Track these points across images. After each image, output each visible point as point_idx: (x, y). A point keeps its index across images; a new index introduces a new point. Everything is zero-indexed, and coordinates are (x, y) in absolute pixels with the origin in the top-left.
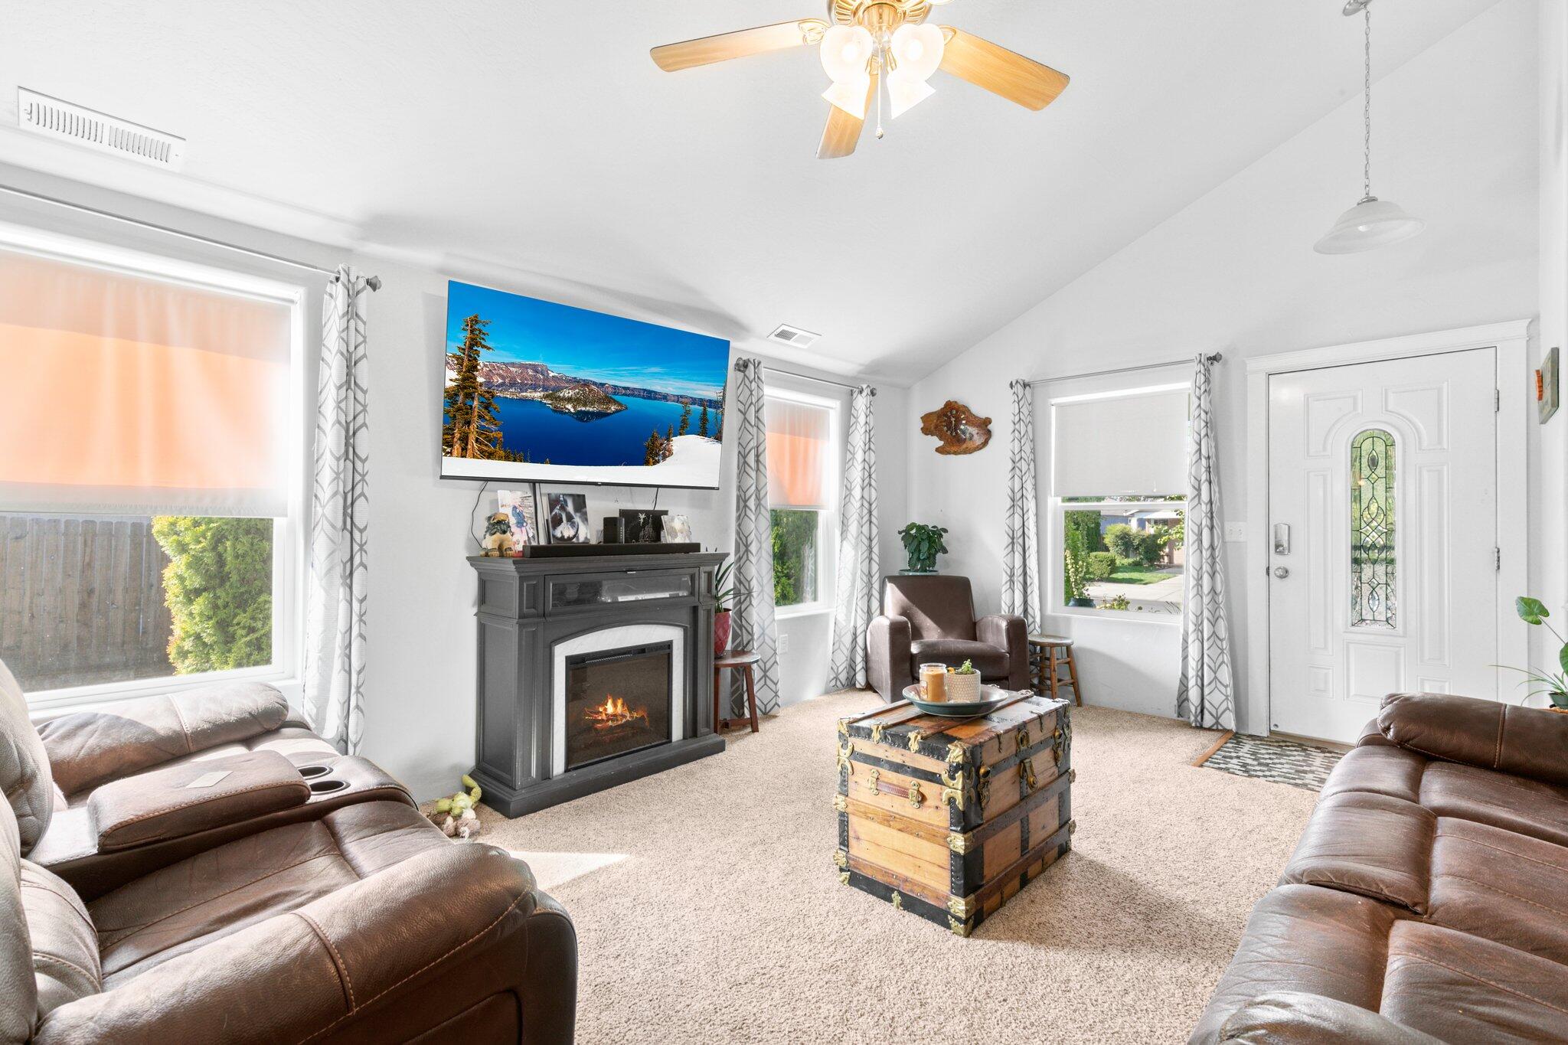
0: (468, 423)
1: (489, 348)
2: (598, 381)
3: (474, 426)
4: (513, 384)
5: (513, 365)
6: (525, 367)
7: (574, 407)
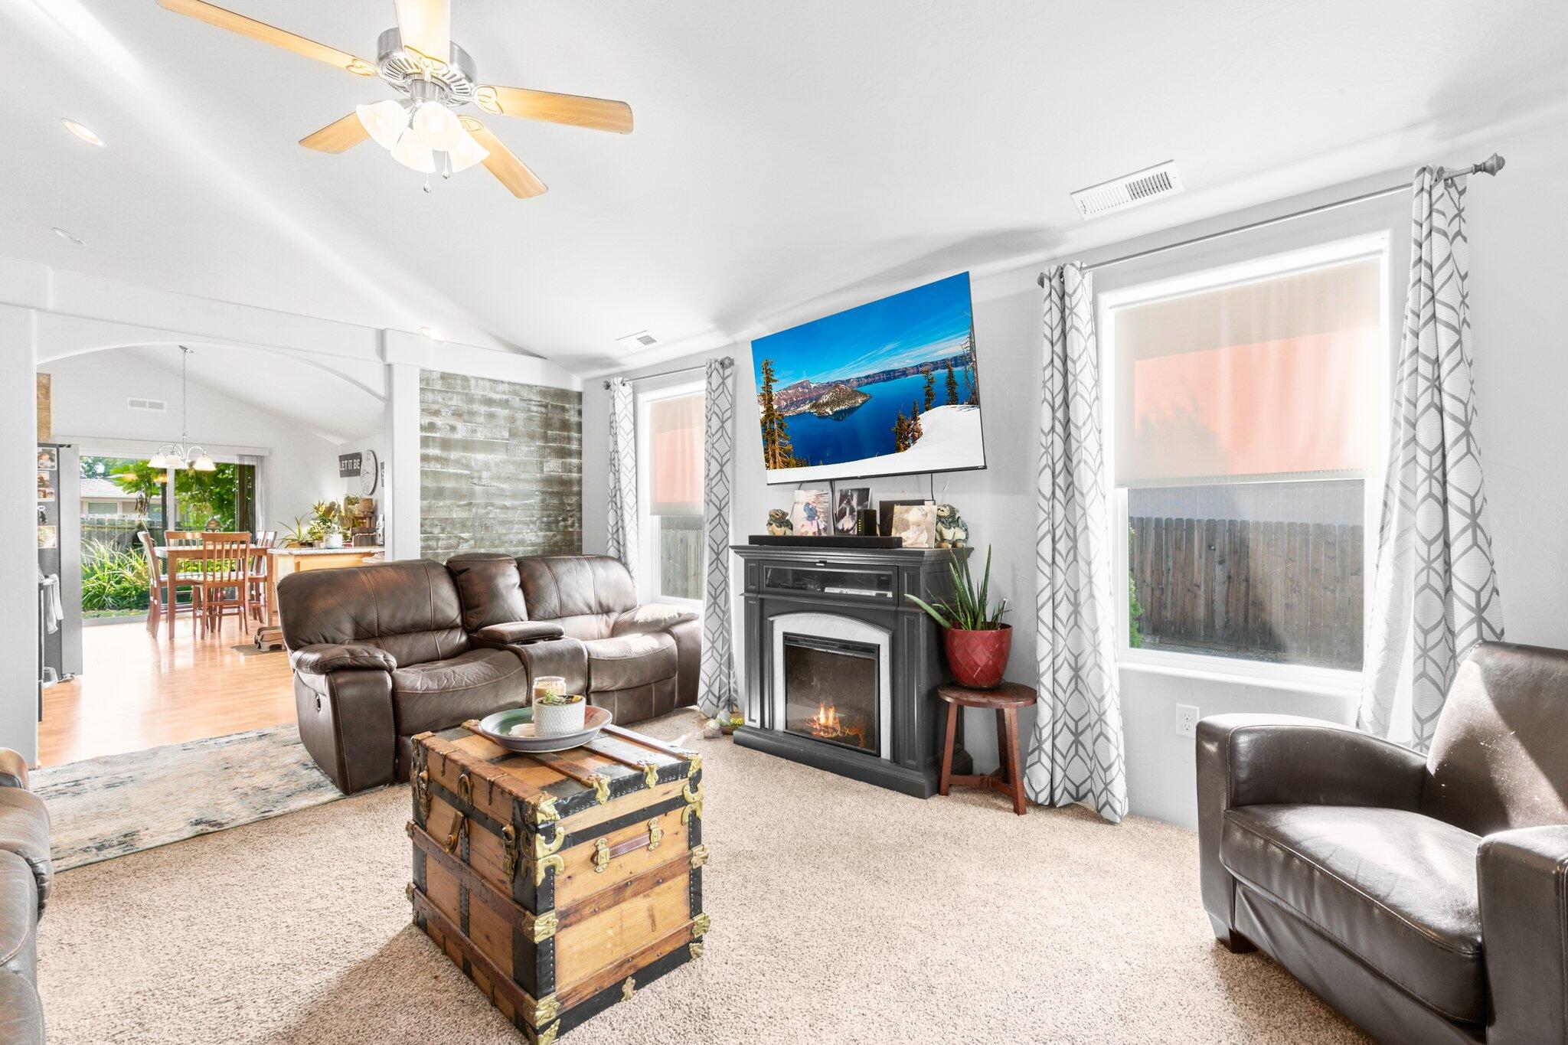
0: (774, 442)
1: (775, 381)
2: (844, 378)
3: (777, 443)
4: (792, 404)
5: (790, 388)
6: (796, 387)
7: (831, 410)
